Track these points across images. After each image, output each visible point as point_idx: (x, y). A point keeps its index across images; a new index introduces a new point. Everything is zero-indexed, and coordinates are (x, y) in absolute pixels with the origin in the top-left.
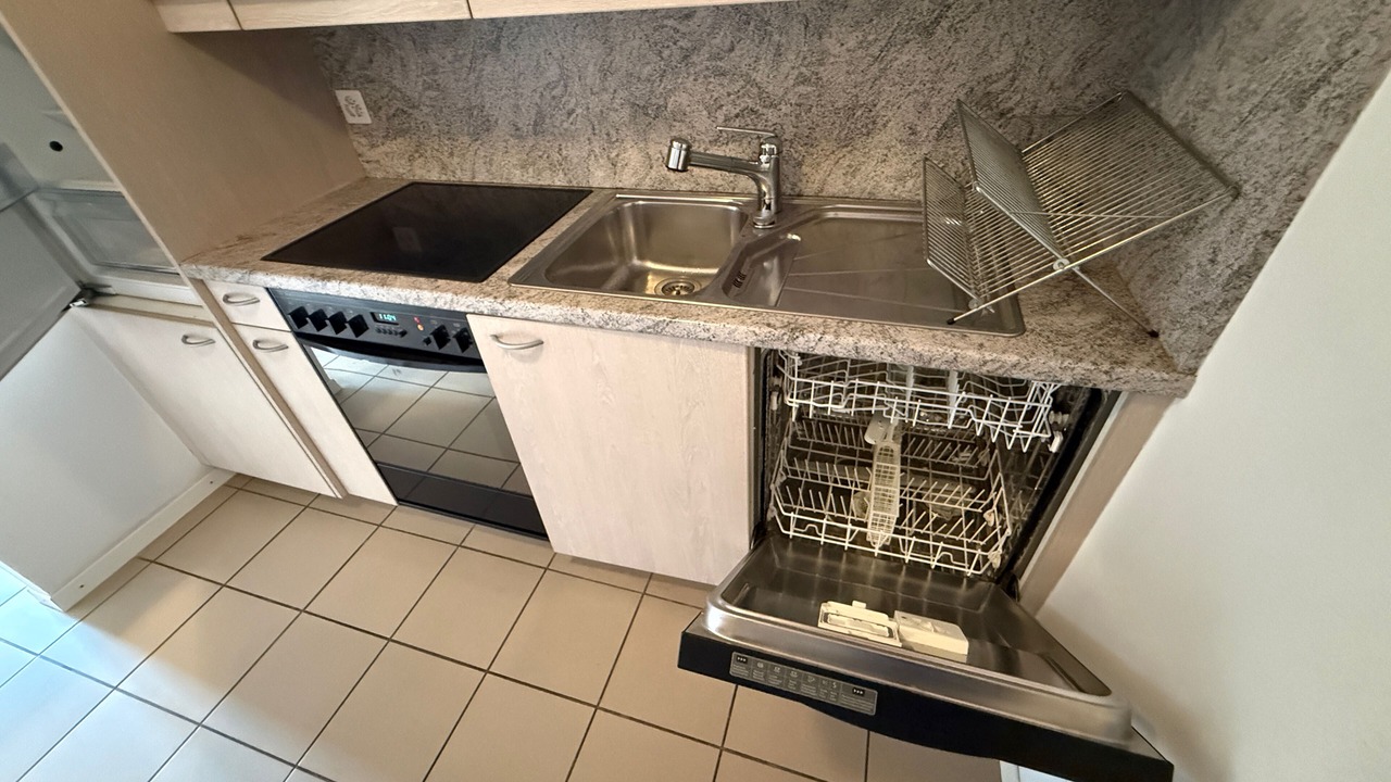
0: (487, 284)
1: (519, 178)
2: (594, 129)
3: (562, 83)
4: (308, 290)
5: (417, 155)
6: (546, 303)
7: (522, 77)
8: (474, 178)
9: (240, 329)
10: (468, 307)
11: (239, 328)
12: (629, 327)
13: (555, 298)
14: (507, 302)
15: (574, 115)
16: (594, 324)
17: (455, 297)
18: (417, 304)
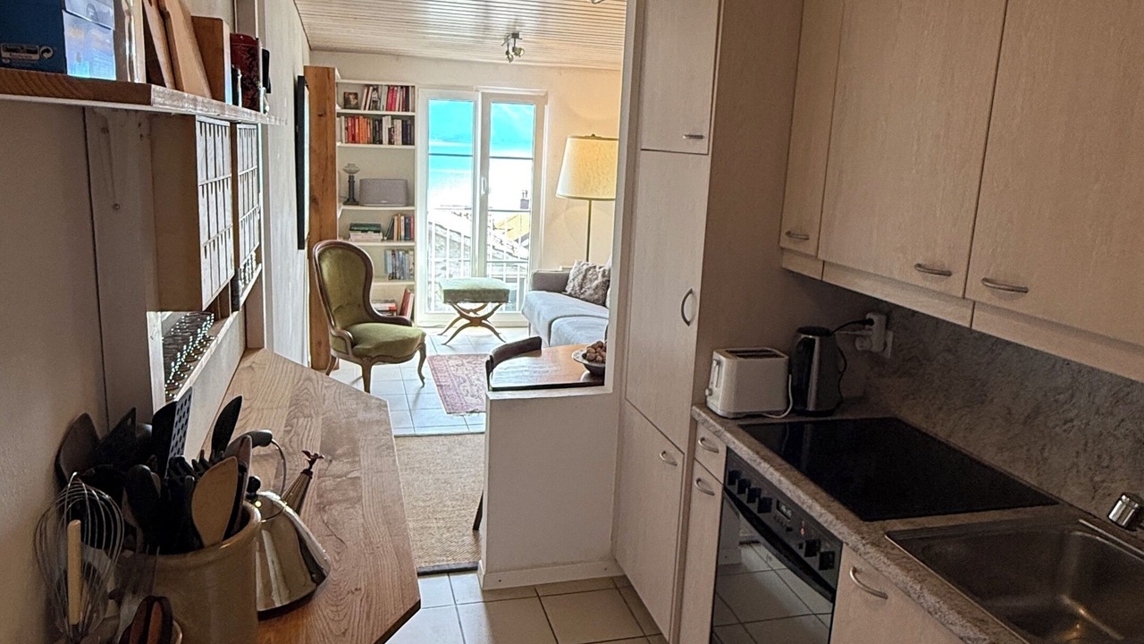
0: (867, 525)
1: (991, 457)
2: (1086, 445)
3: (1070, 392)
4: (749, 461)
5: (911, 397)
6: (897, 565)
7: (1032, 373)
8: (950, 436)
9: (697, 465)
10: (840, 533)
11: (696, 463)
12: (953, 628)
13: (908, 565)
14: (869, 546)
15: (1069, 424)
16: (925, 605)
17: (835, 522)
18: (808, 510)
